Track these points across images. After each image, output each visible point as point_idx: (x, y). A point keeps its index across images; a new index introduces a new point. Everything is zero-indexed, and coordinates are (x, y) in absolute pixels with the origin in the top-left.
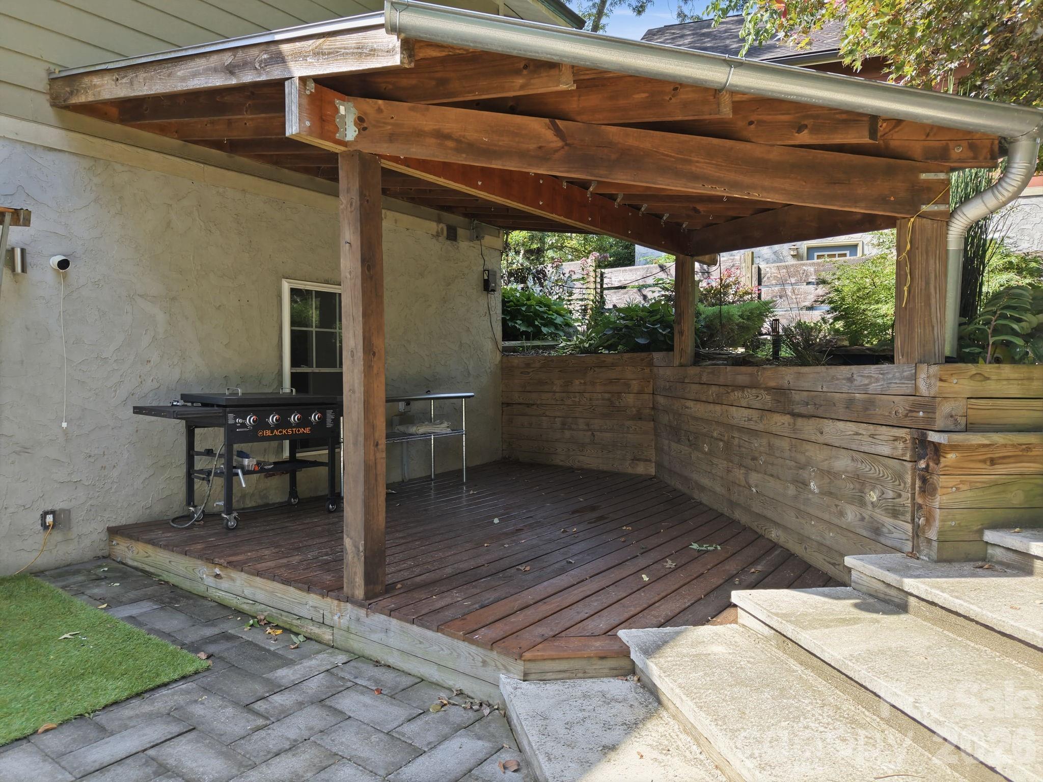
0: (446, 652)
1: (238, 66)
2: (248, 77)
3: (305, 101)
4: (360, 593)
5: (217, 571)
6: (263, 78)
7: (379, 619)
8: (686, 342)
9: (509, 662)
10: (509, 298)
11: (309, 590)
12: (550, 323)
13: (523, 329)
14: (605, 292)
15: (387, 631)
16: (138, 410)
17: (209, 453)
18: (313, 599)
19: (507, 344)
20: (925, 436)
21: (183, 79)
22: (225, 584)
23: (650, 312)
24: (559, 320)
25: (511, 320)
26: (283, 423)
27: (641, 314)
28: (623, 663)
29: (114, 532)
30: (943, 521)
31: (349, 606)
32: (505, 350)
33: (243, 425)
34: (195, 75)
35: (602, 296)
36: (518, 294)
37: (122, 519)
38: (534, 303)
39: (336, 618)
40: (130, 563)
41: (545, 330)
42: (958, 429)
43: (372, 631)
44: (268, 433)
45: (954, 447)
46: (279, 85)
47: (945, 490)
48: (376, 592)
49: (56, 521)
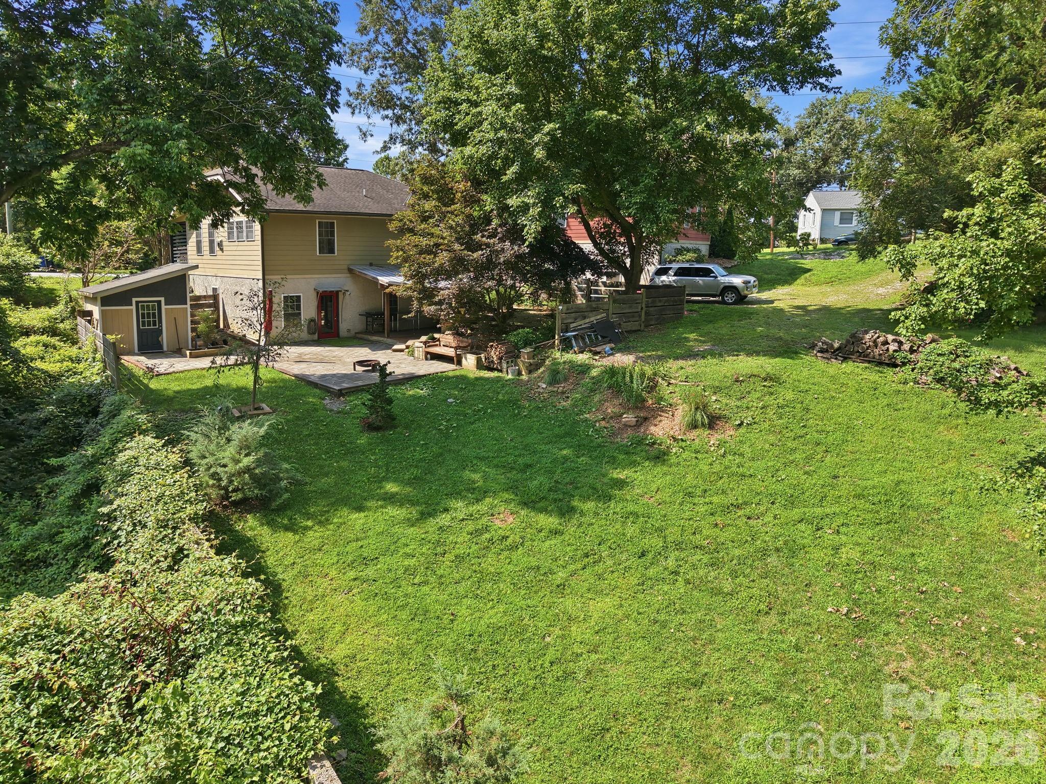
16: (360, 315)
17: (370, 321)
29: (355, 333)
37: (357, 331)
40: (357, 337)
48: (388, 337)
49: (349, 331)
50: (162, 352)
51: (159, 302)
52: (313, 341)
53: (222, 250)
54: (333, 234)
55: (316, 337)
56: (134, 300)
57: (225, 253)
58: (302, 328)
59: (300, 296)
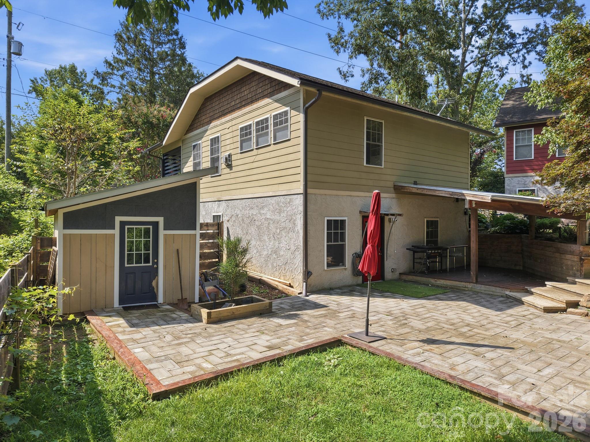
4: (475, 281)
5: (435, 280)
7: (479, 285)
8: (533, 233)
9: (507, 290)
11: (461, 282)
15: (481, 287)
16: (407, 249)
17: (420, 258)
18: (463, 283)
20: (581, 257)
21: (438, 193)
22: (438, 282)
28: (528, 291)
29: (400, 274)
30: (585, 271)
31: (472, 284)
33: (429, 253)
34: (441, 193)
37: (401, 271)
40: (407, 280)
42: (587, 256)
43: (478, 287)
45: (586, 259)
47: (585, 266)
48: (477, 282)
49: (393, 271)
50: (156, 306)
51: (156, 225)
53: (229, 166)
54: (380, 140)
55: (360, 279)
56: (118, 219)
57: (234, 169)
58: (347, 267)
59: (345, 220)
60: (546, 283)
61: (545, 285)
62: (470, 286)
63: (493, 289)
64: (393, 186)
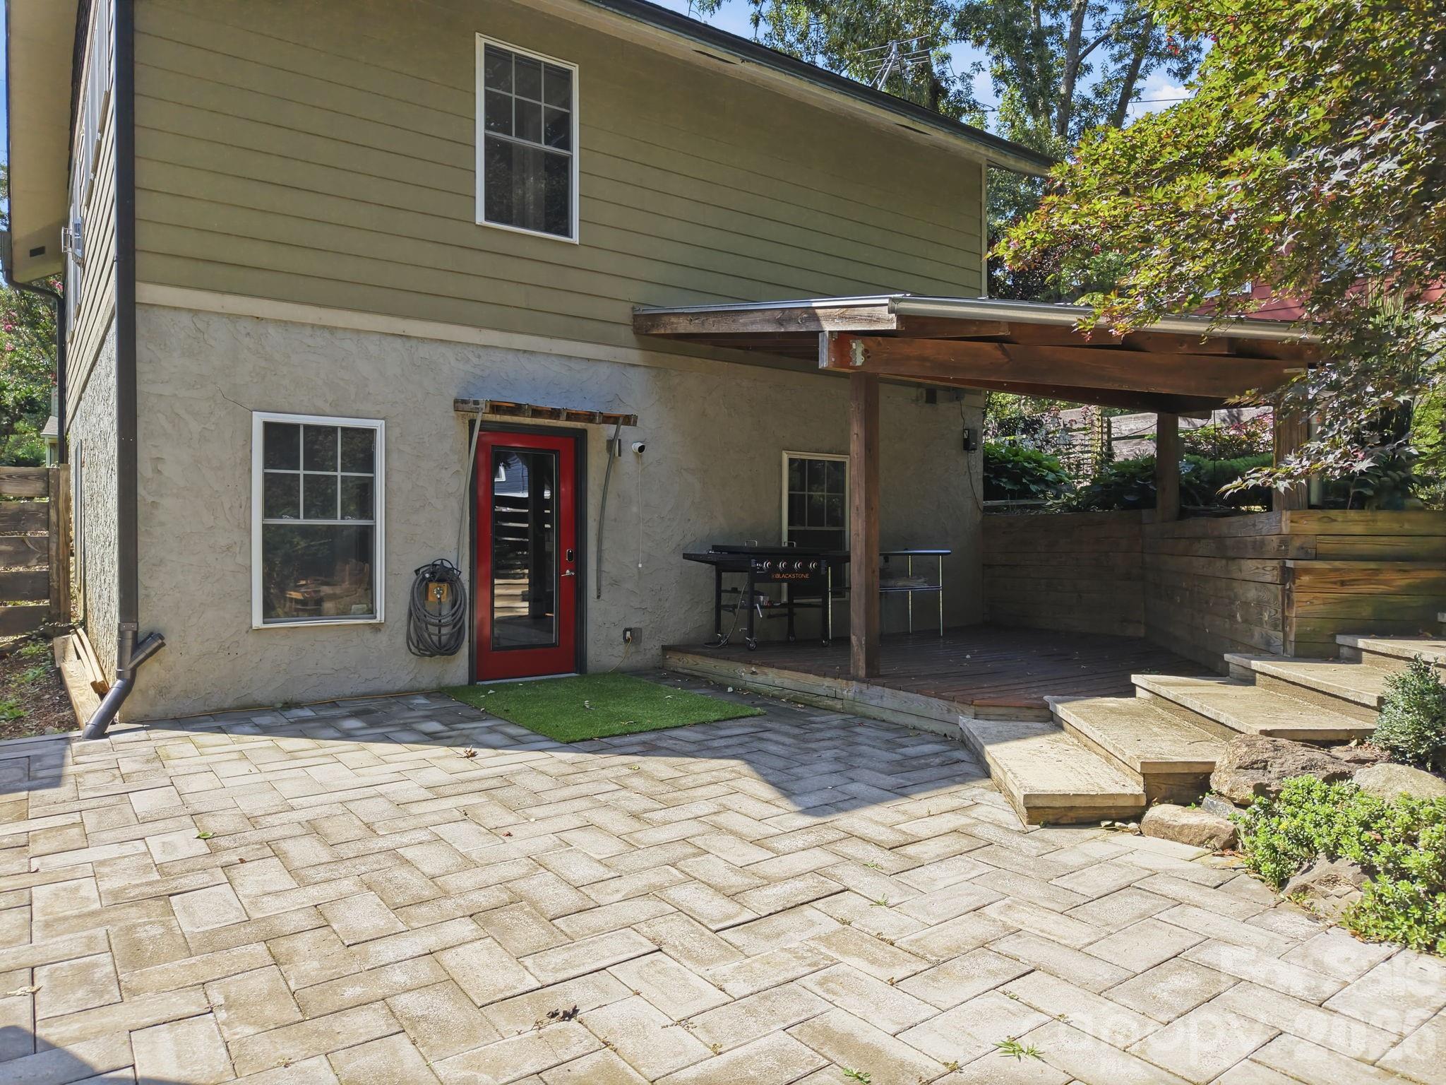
0: (923, 706)
1: (785, 320)
2: (793, 328)
3: (831, 346)
4: (862, 673)
5: (753, 669)
6: (804, 330)
7: (877, 690)
8: (1169, 498)
9: (965, 708)
10: (993, 454)
11: (825, 676)
12: (1041, 480)
13: (1008, 487)
14: (1114, 443)
15: (882, 697)
16: (687, 556)
17: (735, 590)
18: (828, 682)
19: (989, 503)
20: (1285, 563)
21: (745, 325)
22: (760, 678)
23: (1143, 467)
24: (1051, 477)
25: (996, 478)
26: (789, 569)
27: (1132, 470)
28: (1044, 713)
29: (666, 649)
30: (1298, 626)
31: (854, 682)
32: (986, 509)
33: (761, 569)
34: (753, 323)
35: (1110, 448)
36: (1003, 451)
37: (670, 641)
38: (1022, 459)
39: (845, 692)
40: (680, 670)
41: (1033, 488)
42: (1309, 557)
43: (871, 698)
44: (778, 576)
45: (1307, 571)
46: (815, 335)
47: (1301, 604)
48: (873, 675)
49: (632, 637)
52: (442, 692)
54: (560, 135)
55: (458, 669)
58: (380, 616)
59: (371, 433)
60: (1135, 679)
61: (1130, 691)
62: (849, 690)
63: (917, 702)
64: (629, 320)
